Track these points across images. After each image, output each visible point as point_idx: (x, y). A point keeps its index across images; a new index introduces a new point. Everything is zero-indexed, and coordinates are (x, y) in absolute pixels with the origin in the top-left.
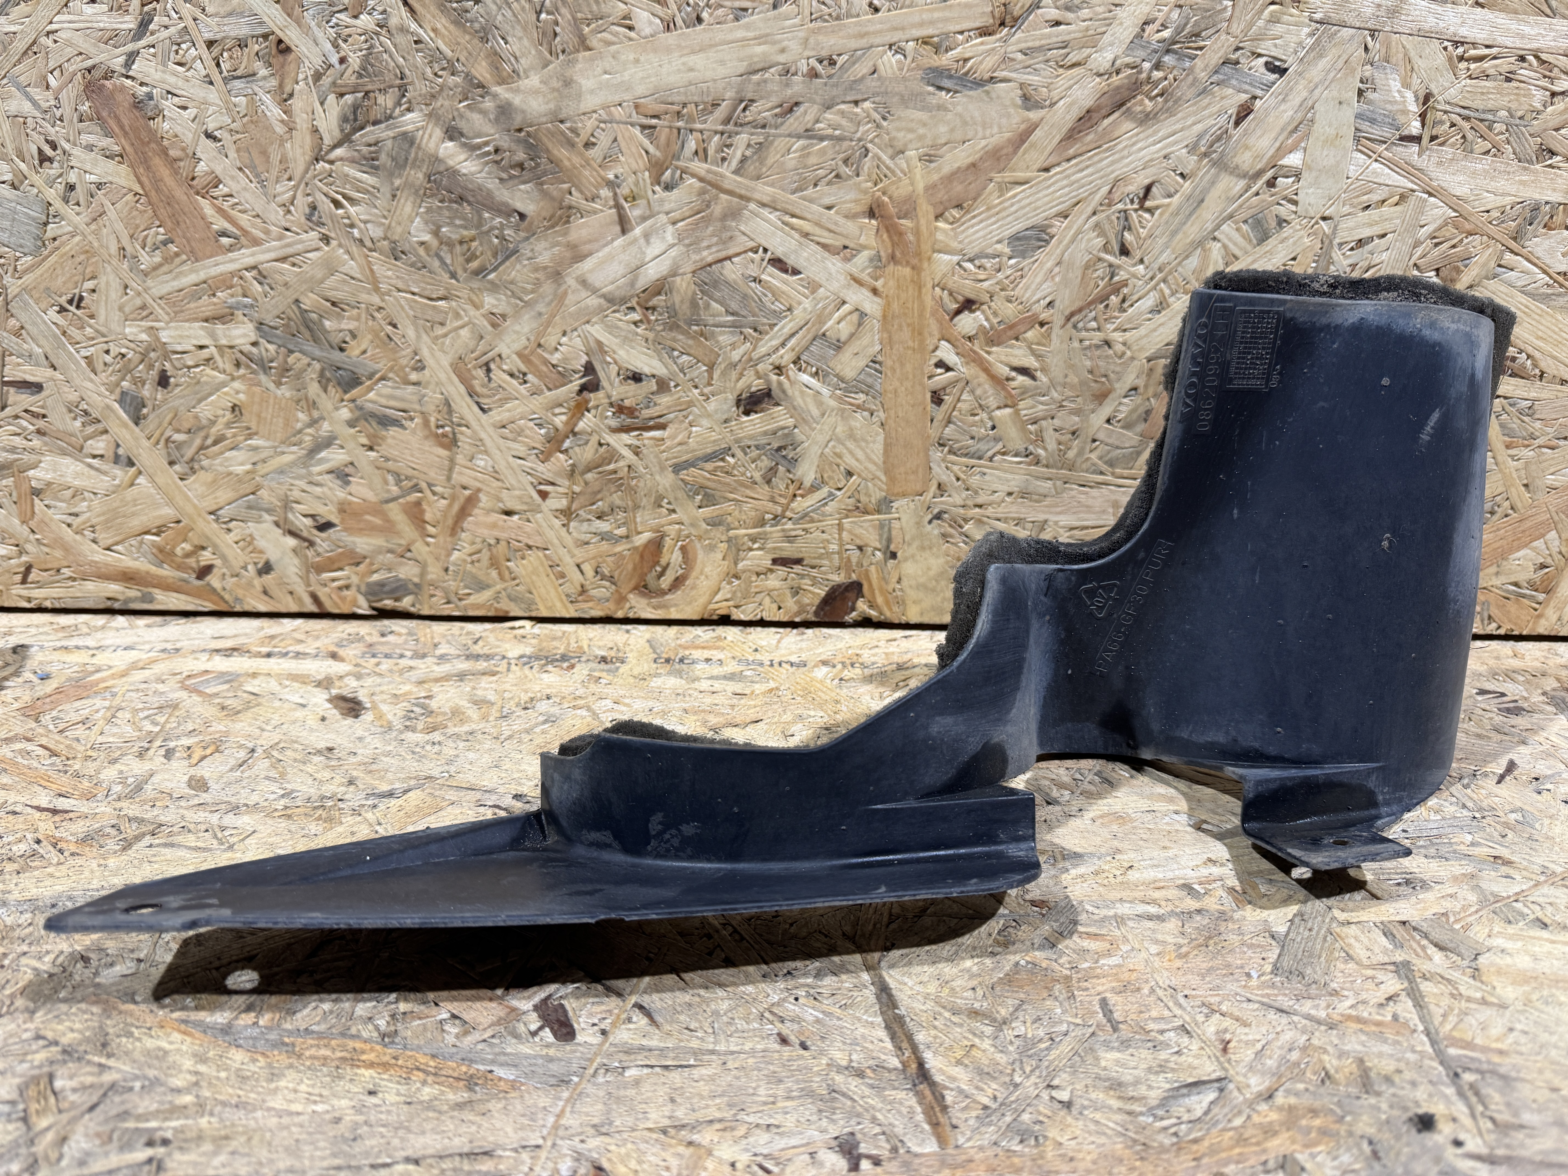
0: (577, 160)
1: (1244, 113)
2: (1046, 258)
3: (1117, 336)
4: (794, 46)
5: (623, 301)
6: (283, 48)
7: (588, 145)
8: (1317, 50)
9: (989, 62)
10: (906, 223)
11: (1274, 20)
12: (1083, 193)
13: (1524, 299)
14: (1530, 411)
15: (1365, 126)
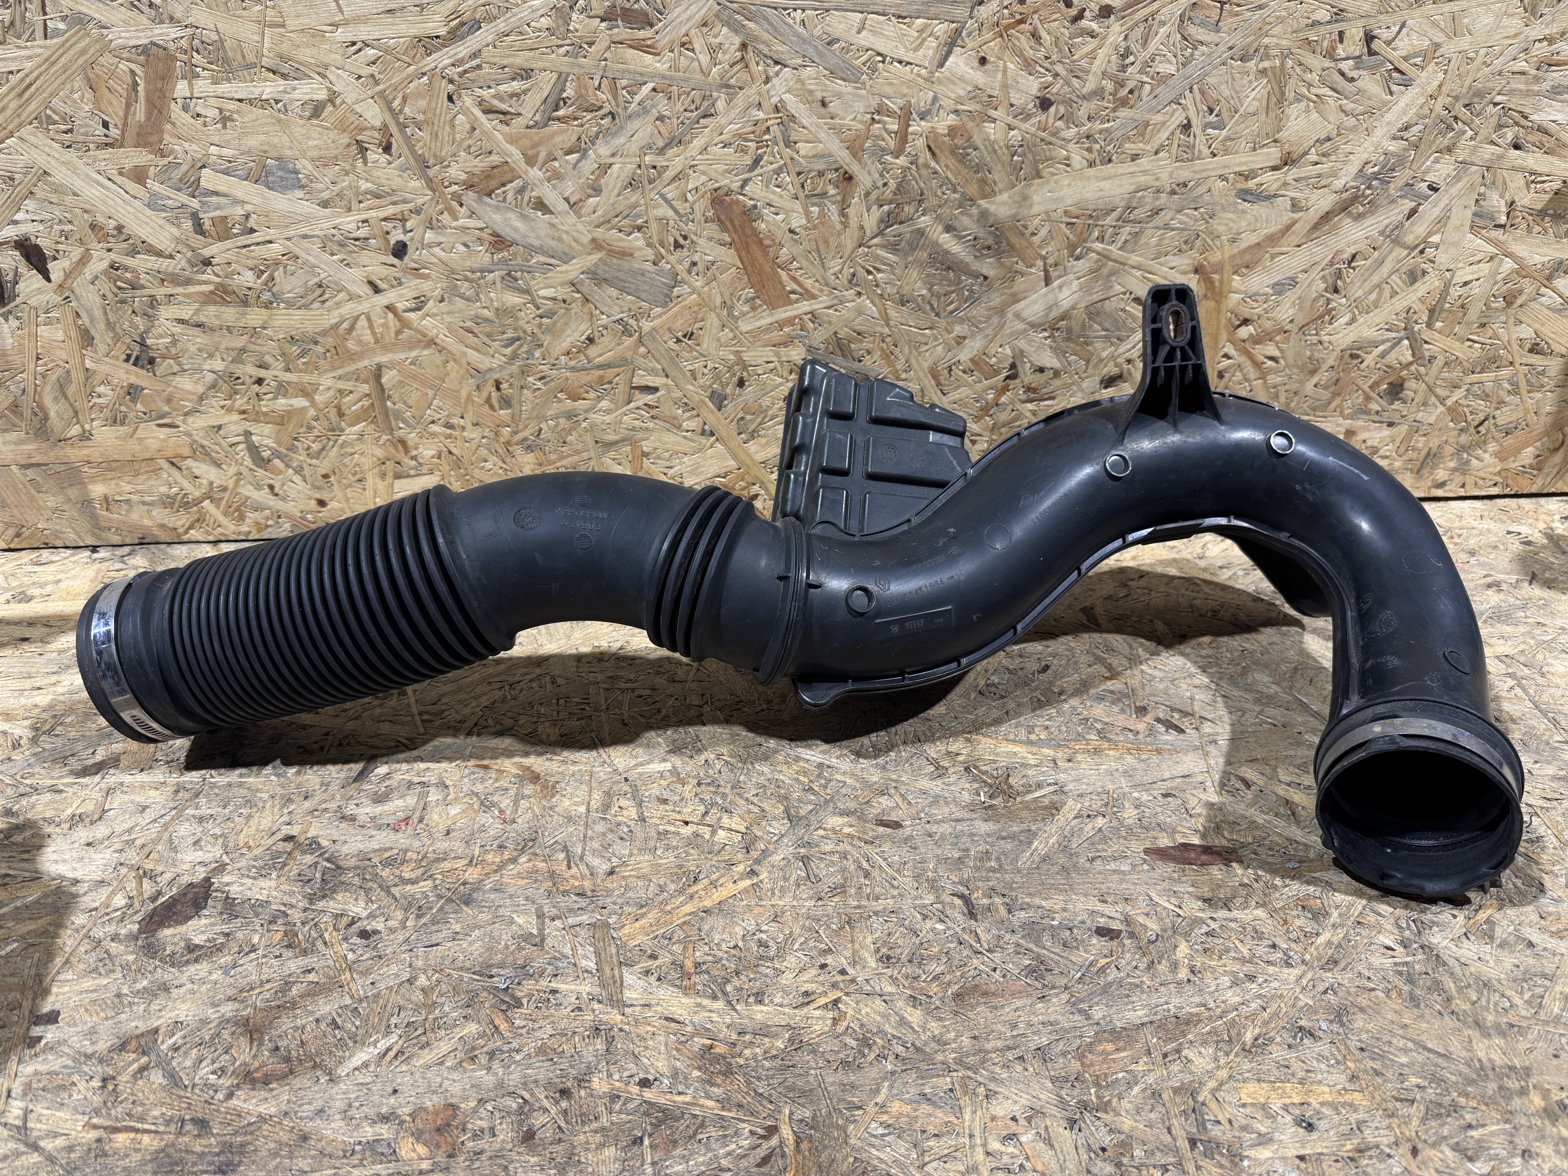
0: (1024, 243)
1: (1413, 212)
2: (1292, 295)
3: (1326, 338)
4: (1164, 176)
5: (1040, 325)
6: (848, 178)
7: (1033, 234)
8: (1457, 178)
9: (1275, 186)
10: (1216, 277)
11: (1436, 161)
12: (1317, 259)
13: (1547, 312)
14: (1543, 373)
15: (1477, 220)
